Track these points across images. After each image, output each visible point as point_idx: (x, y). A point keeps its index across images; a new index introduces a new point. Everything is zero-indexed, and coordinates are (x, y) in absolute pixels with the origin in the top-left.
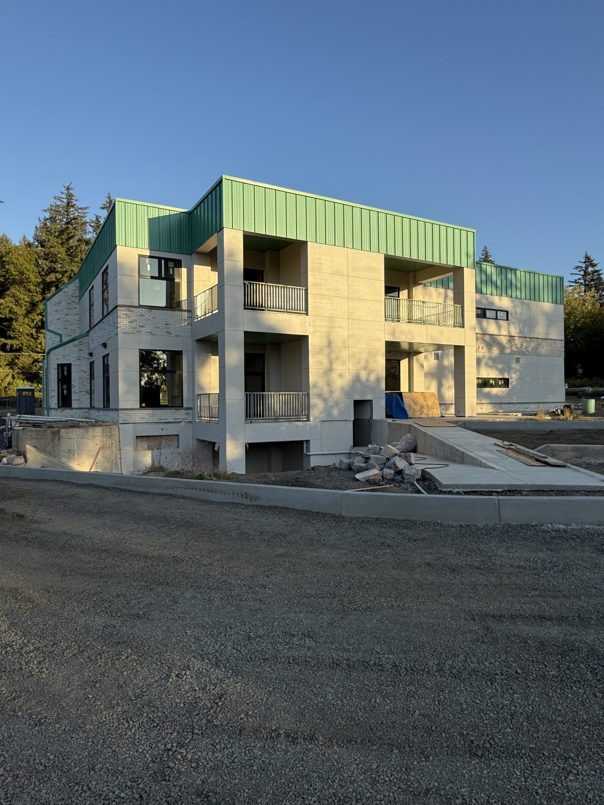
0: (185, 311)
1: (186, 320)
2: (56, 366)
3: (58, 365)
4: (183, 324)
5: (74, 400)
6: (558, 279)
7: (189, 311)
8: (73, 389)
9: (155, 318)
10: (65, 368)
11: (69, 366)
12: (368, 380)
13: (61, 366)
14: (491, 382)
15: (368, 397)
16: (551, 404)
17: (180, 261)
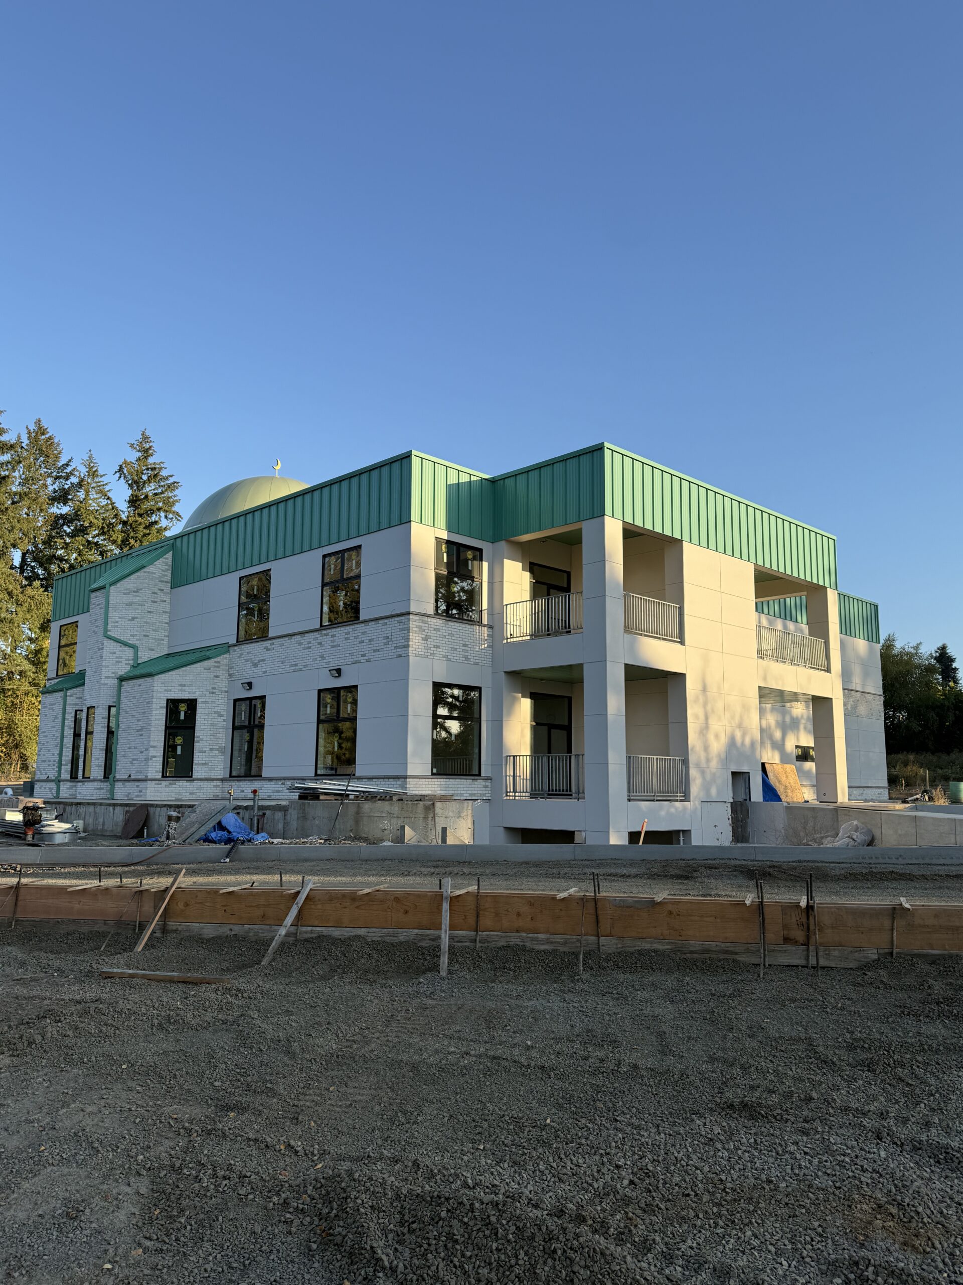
0: (485, 626)
1: (486, 640)
2: (164, 703)
3: (168, 700)
4: (483, 646)
5: (198, 764)
6: (873, 606)
7: (490, 627)
8: (196, 745)
9: (451, 635)
10: (183, 708)
11: (192, 704)
12: (743, 743)
13: (173, 705)
14: (811, 754)
15: (745, 769)
16: (874, 790)
17: (480, 551)
